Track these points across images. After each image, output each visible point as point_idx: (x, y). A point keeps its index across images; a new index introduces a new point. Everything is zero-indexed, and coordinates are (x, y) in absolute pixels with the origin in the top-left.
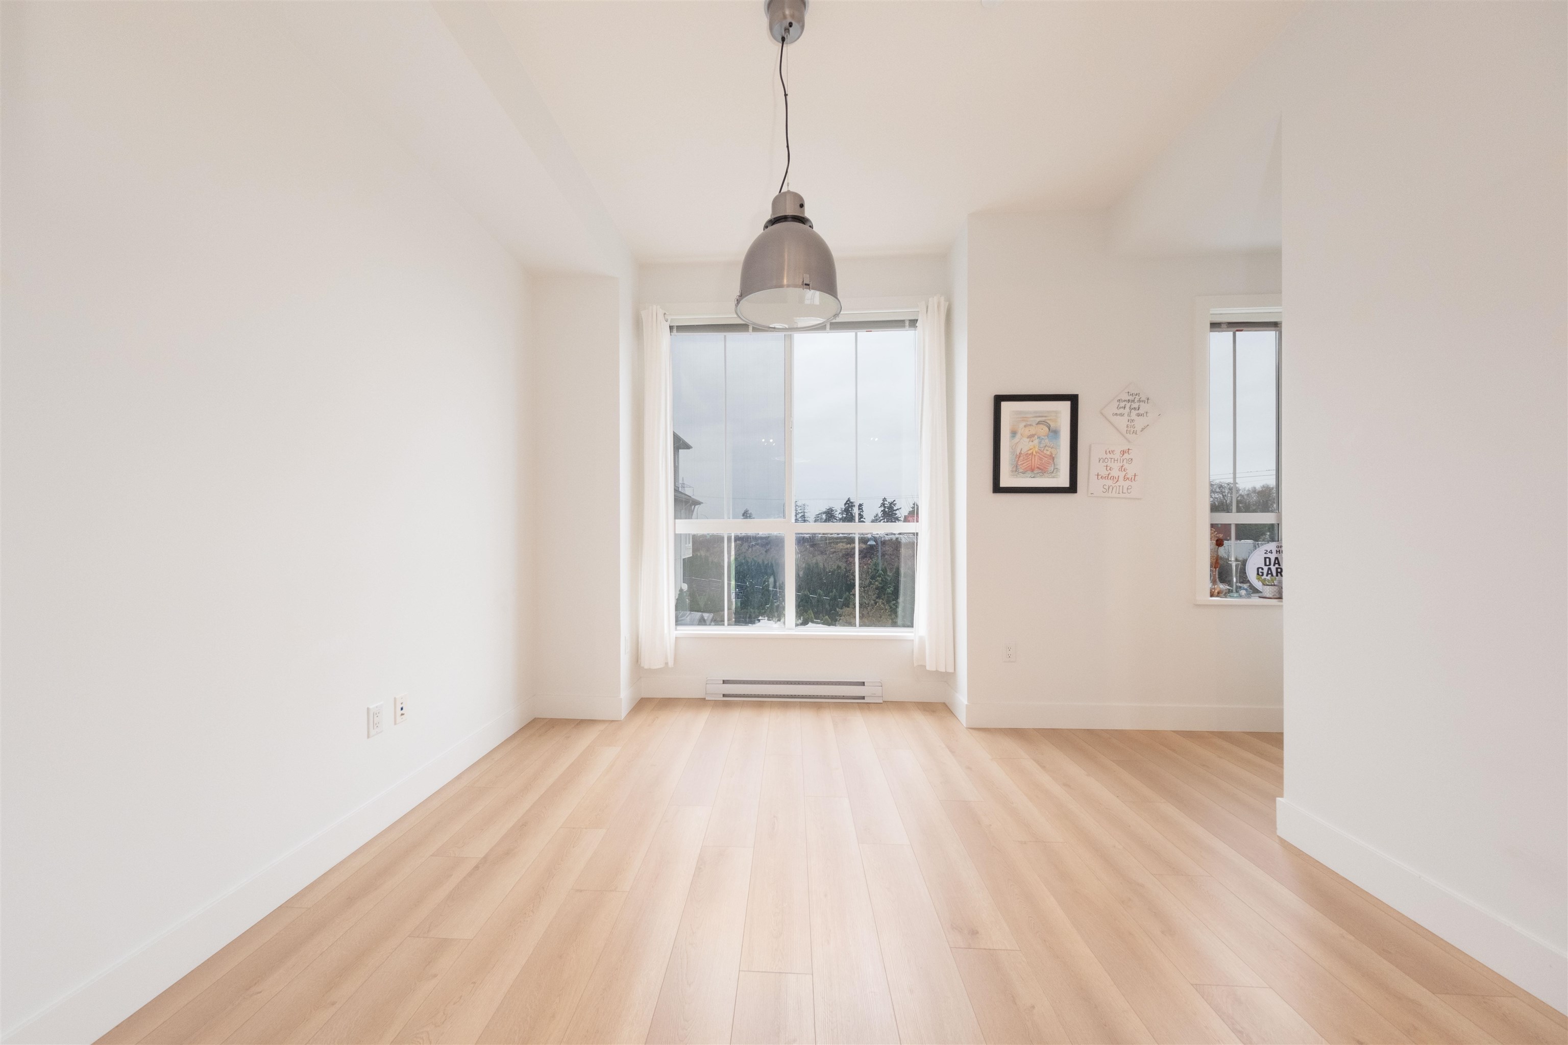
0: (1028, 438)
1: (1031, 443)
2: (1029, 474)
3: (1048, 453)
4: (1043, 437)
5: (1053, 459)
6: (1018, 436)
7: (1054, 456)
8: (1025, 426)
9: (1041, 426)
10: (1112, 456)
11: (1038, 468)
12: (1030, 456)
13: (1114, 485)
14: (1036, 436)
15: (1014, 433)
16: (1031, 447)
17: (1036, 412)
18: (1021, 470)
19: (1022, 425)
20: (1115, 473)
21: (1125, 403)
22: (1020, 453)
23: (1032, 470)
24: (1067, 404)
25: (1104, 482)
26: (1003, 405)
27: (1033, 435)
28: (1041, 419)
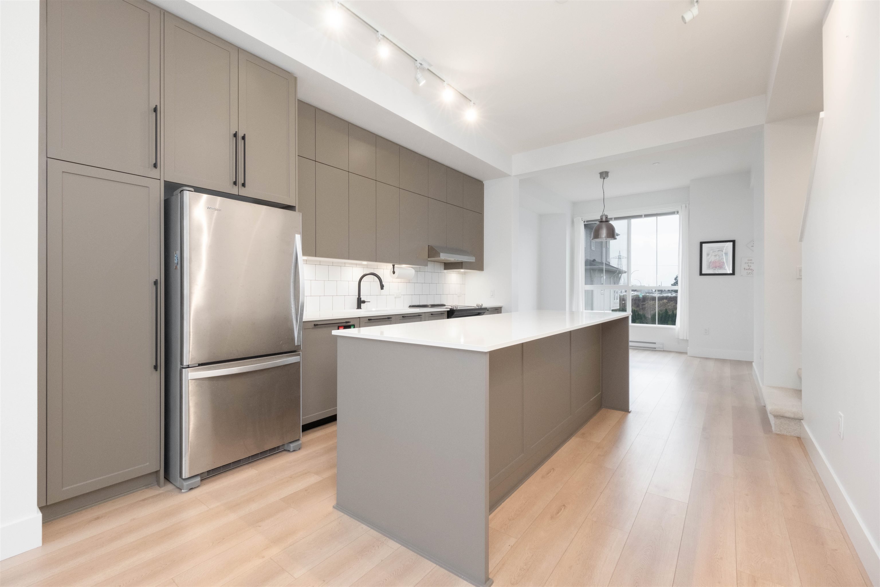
0: (714, 256)
1: (715, 258)
2: (715, 269)
3: (723, 261)
4: (720, 256)
5: (725, 263)
6: (710, 256)
8: (713, 252)
9: (720, 252)
10: (751, 261)
11: (718, 266)
12: (715, 263)
13: (751, 272)
14: (717, 256)
15: (708, 255)
17: (718, 247)
18: (711, 268)
19: (711, 252)
22: (711, 262)
23: (715, 267)
24: (732, 243)
25: (747, 271)
26: (703, 245)
27: (716, 255)
28: (721, 249)
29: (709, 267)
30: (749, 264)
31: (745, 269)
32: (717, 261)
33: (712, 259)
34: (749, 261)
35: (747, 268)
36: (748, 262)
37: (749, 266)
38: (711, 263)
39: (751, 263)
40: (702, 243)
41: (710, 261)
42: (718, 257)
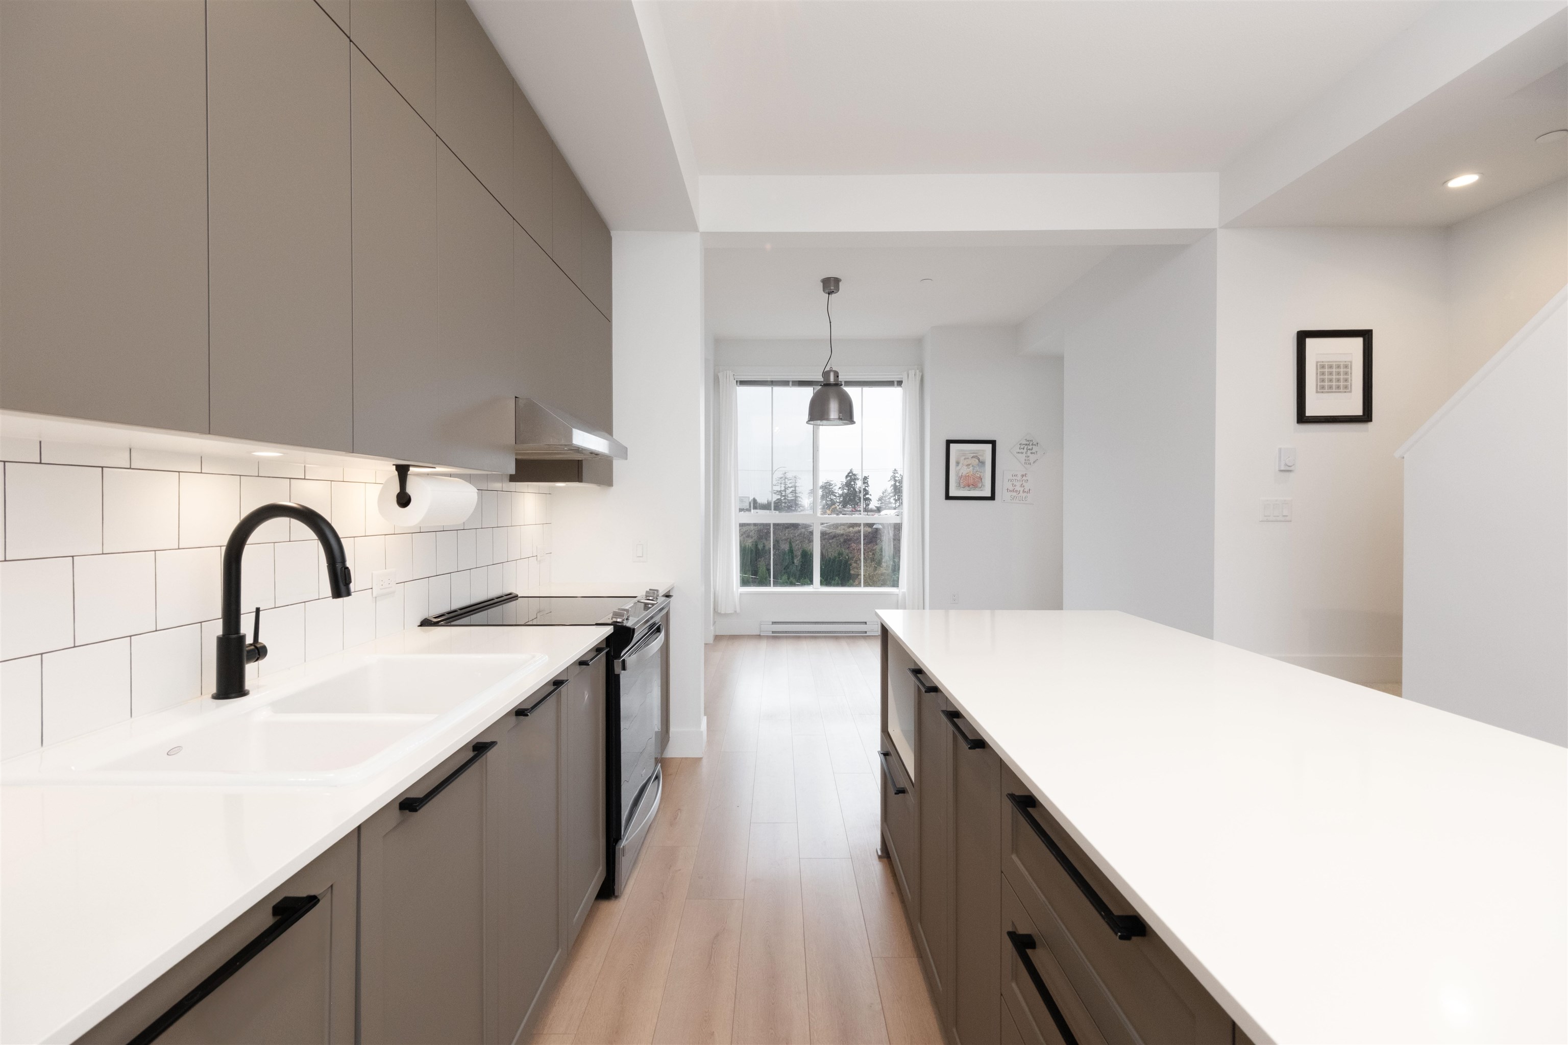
0: (966, 466)
1: (968, 469)
2: (967, 488)
3: (978, 475)
4: (974, 466)
5: (981, 479)
6: (960, 465)
7: (981, 477)
8: (965, 459)
9: (975, 459)
10: (1016, 478)
11: (972, 485)
13: (1017, 496)
14: (971, 465)
15: (958, 463)
16: (968, 472)
17: (971, 450)
18: (962, 486)
19: (963, 458)
20: (1018, 488)
21: (1024, 446)
22: (962, 476)
23: (969, 486)
24: (990, 446)
26: (951, 447)
27: (969, 465)
28: (974, 455)
29: (959, 486)
30: (1014, 483)
31: (1009, 491)
32: (969, 476)
33: (964, 471)
34: (1014, 478)
35: (1011, 488)
36: (1012, 478)
38: (962, 479)
39: (1017, 481)
40: (948, 443)
41: (960, 475)
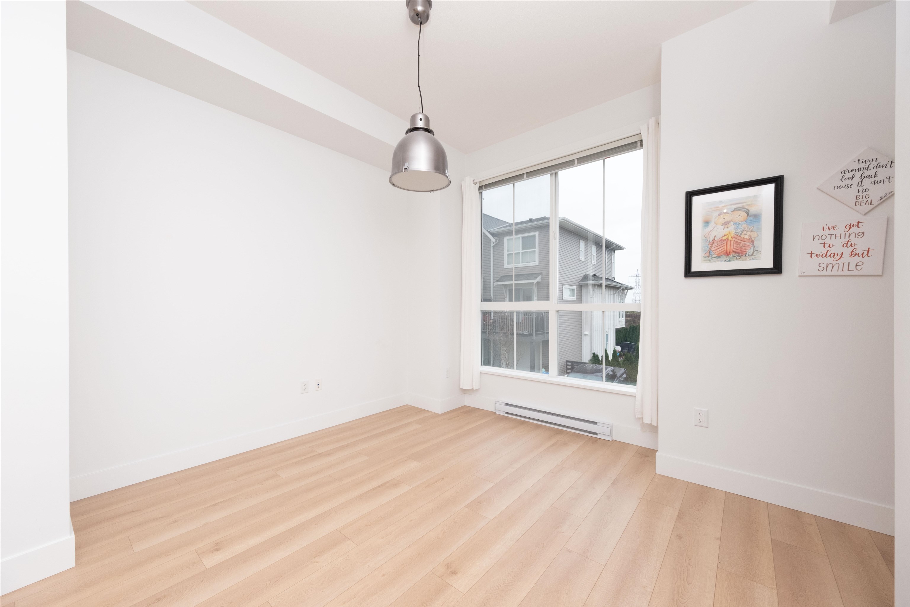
0: (723, 225)
1: (726, 230)
2: (724, 258)
3: (747, 237)
4: (739, 222)
5: (753, 242)
7: (753, 239)
8: (719, 215)
9: (739, 212)
10: (832, 232)
11: (734, 252)
12: (726, 242)
13: (834, 263)
14: (732, 223)
15: (707, 223)
16: (726, 233)
17: (732, 200)
18: (714, 256)
19: (716, 214)
20: (837, 248)
21: (854, 172)
22: (714, 240)
23: (727, 254)
24: (771, 187)
25: (820, 259)
26: (696, 199)
27: (728, 223)
28: (740, 205)
29: (709, 255)
30: (826, 241)
31: (813, 255)
32: (730, 238)
34: (827, 232)
35: (821, 250)
36: (819, 233)
37: (826, 245)
38: (715, 244)
39: (833, 236)
40: (690, 195)
42: (732, 228)
